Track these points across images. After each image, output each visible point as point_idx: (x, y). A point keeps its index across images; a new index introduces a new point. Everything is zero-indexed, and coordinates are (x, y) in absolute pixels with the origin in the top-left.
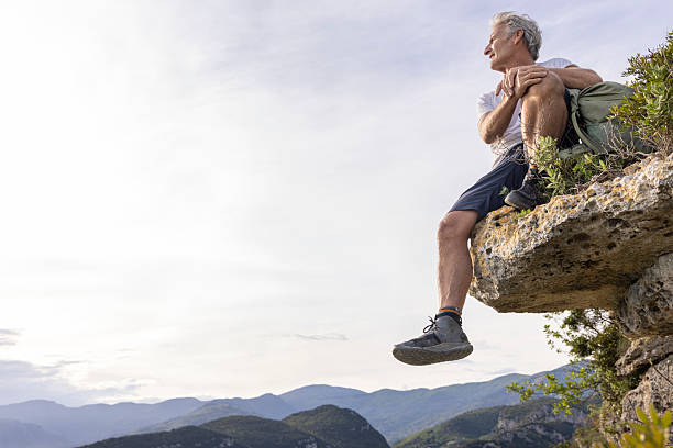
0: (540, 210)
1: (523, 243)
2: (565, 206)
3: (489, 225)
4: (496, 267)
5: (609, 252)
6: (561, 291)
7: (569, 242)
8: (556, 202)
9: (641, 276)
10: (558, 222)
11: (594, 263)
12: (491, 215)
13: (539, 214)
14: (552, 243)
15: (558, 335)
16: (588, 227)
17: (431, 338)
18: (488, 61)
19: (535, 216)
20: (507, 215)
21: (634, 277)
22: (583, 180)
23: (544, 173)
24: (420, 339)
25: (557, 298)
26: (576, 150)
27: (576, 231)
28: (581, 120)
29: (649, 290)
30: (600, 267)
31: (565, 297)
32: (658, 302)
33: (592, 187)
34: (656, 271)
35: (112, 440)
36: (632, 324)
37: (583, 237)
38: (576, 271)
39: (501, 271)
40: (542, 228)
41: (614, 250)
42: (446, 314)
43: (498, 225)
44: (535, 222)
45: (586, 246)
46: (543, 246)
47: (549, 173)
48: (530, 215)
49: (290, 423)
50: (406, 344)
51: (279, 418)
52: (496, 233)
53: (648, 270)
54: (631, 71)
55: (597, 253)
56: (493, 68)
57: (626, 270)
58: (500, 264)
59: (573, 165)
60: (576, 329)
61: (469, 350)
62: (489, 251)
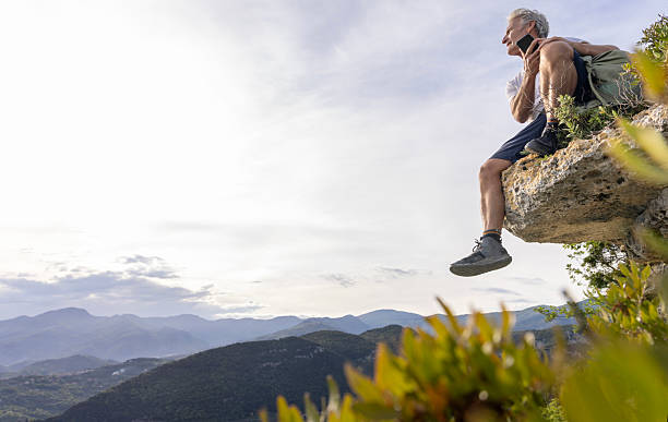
0: (559, 154)
1: (545, 180)
2: (581, 149)
3: (517, 169)
4: (523, 202)
5: (619, 186)
6: (578, 222)
7: (583, 178)
8: (574, 145)
9: (646, 207)
10: (575, 161)
11: (605, 196)
12: (519, 162)
13: (559, 157)
14: (569, 179)
15: (578, 272)
16: (601, 165)
17: (478, 255)
18: (506, 48)
19: (555, 159)
20: (533, 160)
21: (641, 208)
22: (598, 128)
23: (564, 125)
24: (469, 257)
25: (574, 229)
26: (590, 105)
27: (590, 169)
28: (595, 80)
29: (654, 219)
30: (611, 200)
31: (581, 228)
32: (662, 229)
33: (604, 132)
34: (660, 202)
35: (238, 344)
36: (639, 250)
37: (595, 174)
38: (590, 204)
39: (526, 206)
40: (561, 167)
41: (623, 184)
42: (489, 235)
43: (525, 169)
44: (555, 163)
45: (598, 182)
46: (561, 182)
47: (568, 124)
48: (551, 159)
49: (366, 338)
50: (459, 262)
51: (358, 333)
52: (523, 175)
53: (653, 201)
54: (645, 40)
55: (608, 188)
56: (510, 53)
57: (634, 203)
58: (526, 199)
59: (589, 117)
60: (594, 265)
61: (509, 260)
62: (517, 190)
